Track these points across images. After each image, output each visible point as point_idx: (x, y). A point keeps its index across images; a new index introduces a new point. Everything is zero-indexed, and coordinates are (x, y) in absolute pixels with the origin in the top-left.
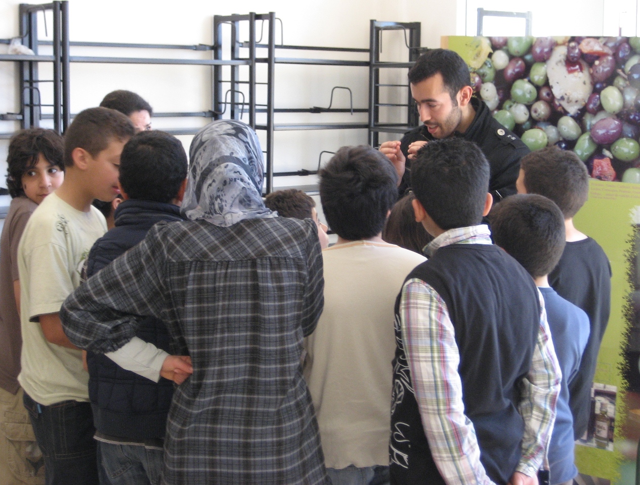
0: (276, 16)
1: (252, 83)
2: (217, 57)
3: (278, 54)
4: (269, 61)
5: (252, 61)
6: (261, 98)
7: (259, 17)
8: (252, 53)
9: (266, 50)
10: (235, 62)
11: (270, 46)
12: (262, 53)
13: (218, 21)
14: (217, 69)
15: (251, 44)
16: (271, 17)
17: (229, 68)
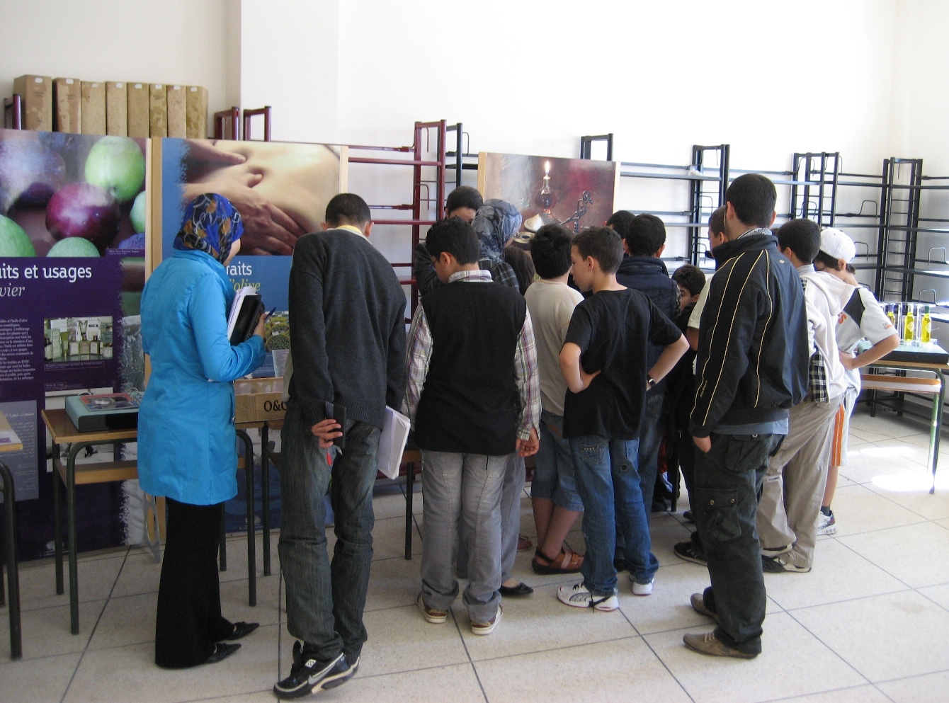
0: (840, 155)
1: (821, 196)
2: (795, 179)
3: (840, 179)
4: (834, 183)
5: (821, 183)
6: (827, 206)
7: (828, 155)
8: (822, 177)
9: (832, 176)
10: (807, 183)
11: (835, 174)
12: (829, 178)
13: (796, 156)
14: (795, 187)
15: (822, 172)
16: (836, 155)
17: (803, 187)
